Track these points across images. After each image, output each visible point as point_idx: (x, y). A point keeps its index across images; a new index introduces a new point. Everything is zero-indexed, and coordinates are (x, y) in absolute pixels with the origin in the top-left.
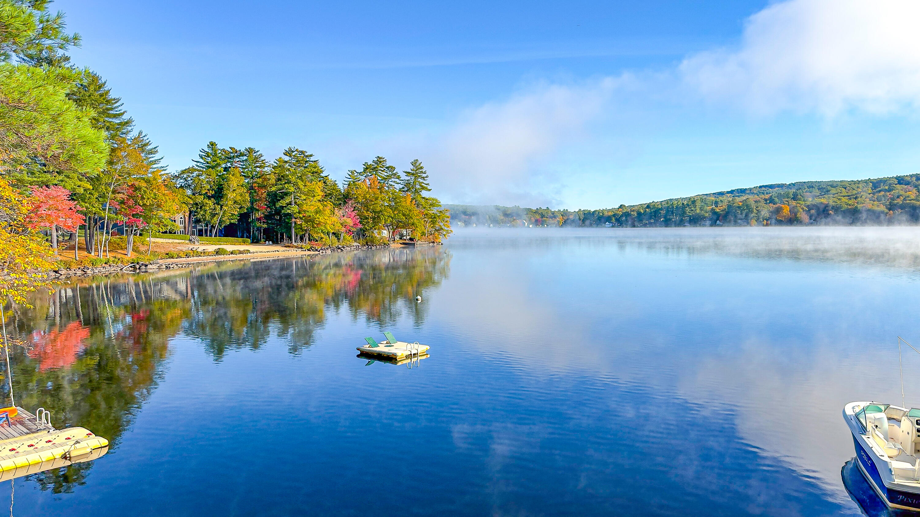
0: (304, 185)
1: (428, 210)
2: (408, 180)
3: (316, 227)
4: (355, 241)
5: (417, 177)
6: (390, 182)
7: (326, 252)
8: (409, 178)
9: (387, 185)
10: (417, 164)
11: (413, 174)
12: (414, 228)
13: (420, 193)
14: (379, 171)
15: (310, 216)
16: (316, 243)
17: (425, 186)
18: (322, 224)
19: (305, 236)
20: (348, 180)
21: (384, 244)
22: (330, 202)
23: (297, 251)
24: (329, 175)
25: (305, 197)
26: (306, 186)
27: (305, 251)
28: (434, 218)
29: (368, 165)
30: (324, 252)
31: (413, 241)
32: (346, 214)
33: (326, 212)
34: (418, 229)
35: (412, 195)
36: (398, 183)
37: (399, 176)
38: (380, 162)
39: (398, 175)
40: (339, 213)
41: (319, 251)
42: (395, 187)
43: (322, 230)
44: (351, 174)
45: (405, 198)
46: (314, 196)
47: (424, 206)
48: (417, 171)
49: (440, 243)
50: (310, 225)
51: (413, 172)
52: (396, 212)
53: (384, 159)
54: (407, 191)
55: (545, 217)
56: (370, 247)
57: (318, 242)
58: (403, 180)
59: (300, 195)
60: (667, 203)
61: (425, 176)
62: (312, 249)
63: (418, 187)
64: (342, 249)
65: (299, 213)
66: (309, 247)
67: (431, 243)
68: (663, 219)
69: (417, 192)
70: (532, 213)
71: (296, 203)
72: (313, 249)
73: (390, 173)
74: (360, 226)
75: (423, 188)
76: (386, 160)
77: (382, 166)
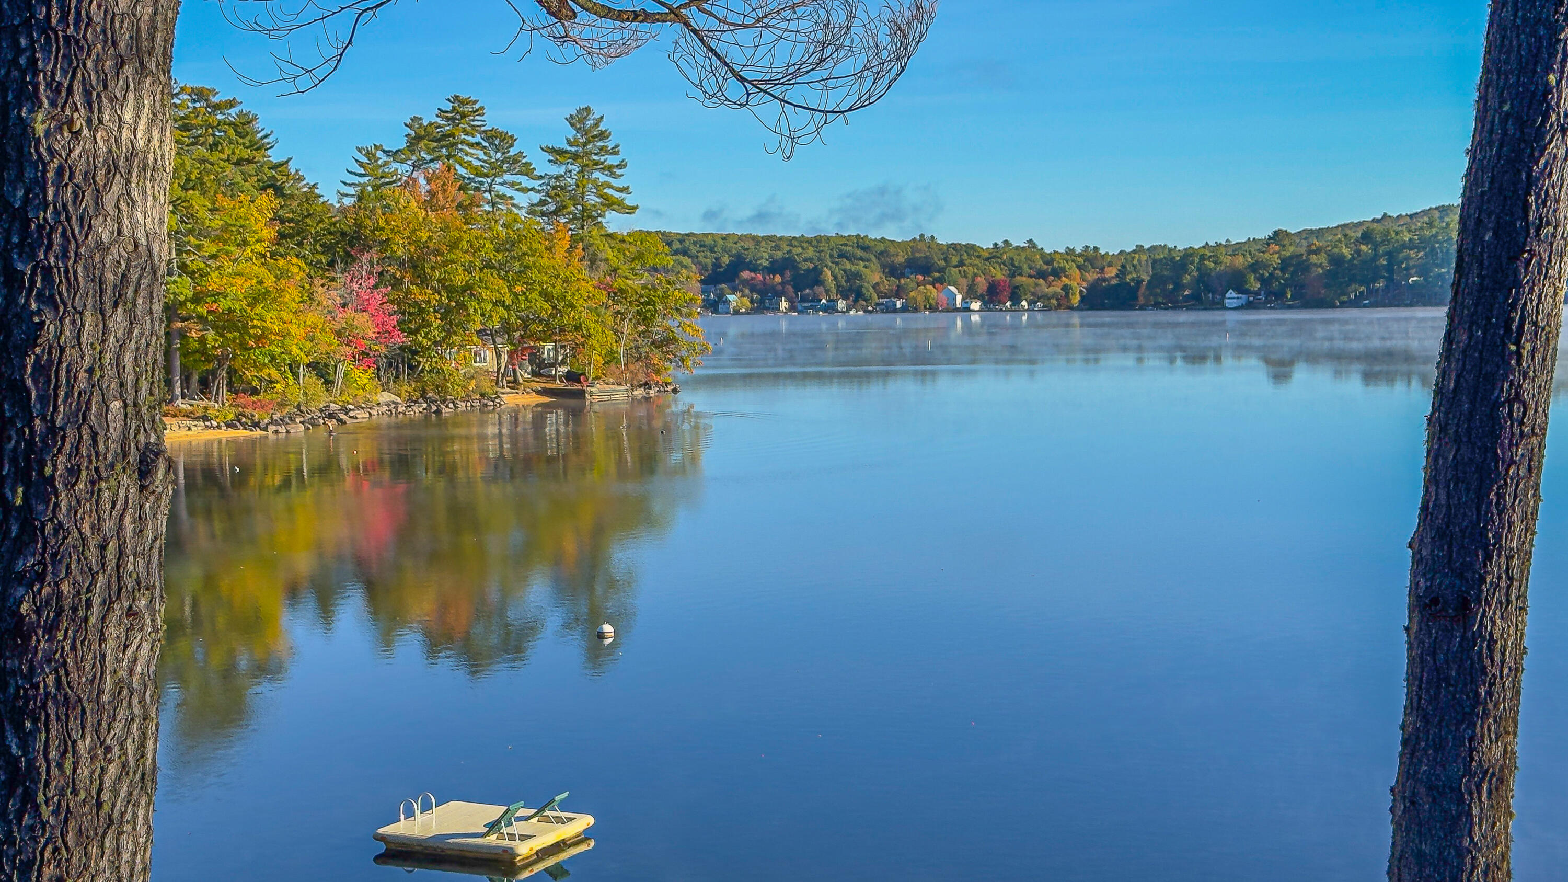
0: (210, 206)
1: (627, 278)
2: (557, 178)
3: (252, 348)
4: (385, 388)
5: (587, 165)
6: (498, 187)
7: (288, 432)
8: (562, 170)
9: (487, 195)
10: (589, 123)
11: (575, 157)
12: (583, 340)
13: (600, 219)
14: (460, 146)
15: (231, 311)
16: (254, 399)
17: (617, 195)
18: (273, 337)
19: (215, 378)
20: (357, 180)
21: (482, 395)
22: (297, 256)
23: (189, 429)
24: (289, 160)
25: (214, 249)
26: (217, 210)
27: (219, 427)
28: (648, 303)
29: (421, 125)
30: (282, 430)
31: (579, 382)
32: (353, 301)
33: (288, 296)
34: (595, 342)
35: (573, 227)
36: (525, 190)
37: (527, 164)
38: (464, 116)
39: (524, 161)
40: (329, 296)
41: (266, 429)
42: (515, 202)
43: (273, 359)
44: (365, 160)
45: (550, 237)
46: (245, 243)
47: (614, 262)
48: (589, 147)
49: (670, 388)
50: (234, 342)
51: (573, 149)
52: (518, 289)
53: (477, 106)
54: (555, 213)
55: (1021, 275)
56: (434, 408)
57: (261, 397)
58: (541, 177)
59: (197, 242)
60: (1431, 224)
61: (616, 163)
62: (239, 421)
63: (592, 199)
64: (343, 416)
65: (197, 299)
66: (231, 416)
67: (640, 386)
68: (1415, 278)
69: (589, 217)
70: (977, 262)
71: (183, 267)
72: (244, 420)
73: (499, 155)
74: (402, 339)
75: (609, 203)
76: (482, 108)
77: (468, 128)
